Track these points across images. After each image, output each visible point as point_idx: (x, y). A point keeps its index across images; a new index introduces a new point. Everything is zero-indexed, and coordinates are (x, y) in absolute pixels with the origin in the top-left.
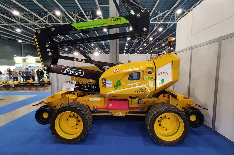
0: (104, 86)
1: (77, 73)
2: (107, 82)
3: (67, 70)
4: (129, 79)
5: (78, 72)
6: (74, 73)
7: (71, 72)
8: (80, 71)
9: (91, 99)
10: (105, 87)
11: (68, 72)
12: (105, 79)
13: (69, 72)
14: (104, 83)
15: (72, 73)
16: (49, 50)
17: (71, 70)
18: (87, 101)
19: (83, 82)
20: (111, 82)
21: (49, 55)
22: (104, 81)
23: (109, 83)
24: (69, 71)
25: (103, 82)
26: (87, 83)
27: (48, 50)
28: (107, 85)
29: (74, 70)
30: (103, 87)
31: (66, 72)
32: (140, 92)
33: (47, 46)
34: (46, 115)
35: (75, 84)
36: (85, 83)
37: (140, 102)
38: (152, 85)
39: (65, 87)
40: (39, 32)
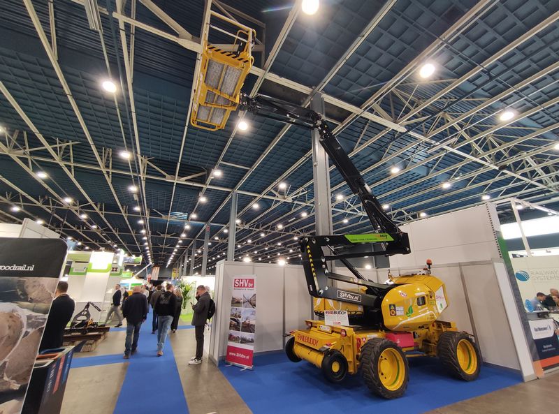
0: (393, 314)
1: (354, 298)
2: (397, 308)
4: (419, 305)
6: (351, 299)
7: (347, 297)
8: (357, 296)
9: (368, 336)
10: (395, 315)
11: (344, 297)
12: (394, 306)
14: (394, 310)
15: (349, 298)
16: (324, 266)
17: (348, 294)
19: (351, 312)
20: (402, 308)
21: (325, 273)
22: (392, 307)
23: (400, 311)
24: (345, 295)
26: (356, 313)
28: (398, 313)
29: (351, 295)
30: (391, 315)
31: (342, 297)
32: (432, 318)
33: (323, 260)
34: (336, 367)
35: (346, 315)
36: (353, 313)
37: (416, 336)
38: (436, 311)
39: (330, 321)
40: (314, 242)
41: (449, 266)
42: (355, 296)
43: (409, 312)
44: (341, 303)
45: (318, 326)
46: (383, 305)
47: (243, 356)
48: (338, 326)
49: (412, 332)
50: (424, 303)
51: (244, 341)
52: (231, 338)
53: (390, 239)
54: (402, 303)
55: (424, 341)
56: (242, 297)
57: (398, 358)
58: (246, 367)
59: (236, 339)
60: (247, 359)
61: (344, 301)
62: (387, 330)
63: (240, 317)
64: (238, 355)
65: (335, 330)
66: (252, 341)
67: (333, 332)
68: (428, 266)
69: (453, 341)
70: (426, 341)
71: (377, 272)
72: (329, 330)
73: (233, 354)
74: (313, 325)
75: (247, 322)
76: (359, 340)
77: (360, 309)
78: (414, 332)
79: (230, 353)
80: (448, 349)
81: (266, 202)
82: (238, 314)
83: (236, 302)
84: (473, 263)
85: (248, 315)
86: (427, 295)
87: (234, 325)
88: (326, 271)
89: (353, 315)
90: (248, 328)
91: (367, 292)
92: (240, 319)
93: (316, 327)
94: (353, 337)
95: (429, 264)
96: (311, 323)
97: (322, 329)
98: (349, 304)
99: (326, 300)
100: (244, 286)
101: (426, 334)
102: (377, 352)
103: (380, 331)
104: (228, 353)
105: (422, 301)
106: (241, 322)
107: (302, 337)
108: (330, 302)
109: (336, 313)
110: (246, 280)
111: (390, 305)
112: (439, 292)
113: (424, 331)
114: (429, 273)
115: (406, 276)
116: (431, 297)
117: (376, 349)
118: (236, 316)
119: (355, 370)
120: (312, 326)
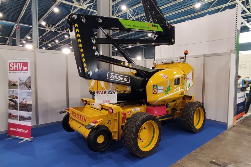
0: (155, 93)
1: (123, 79)
2: (159, 88)
3: (113, 76)
4: (175, 84)
5: (125, 79)
6: (121, 80)
7: (117, 79)
8: (126, 78)
9: (133, 110)
10: (157, 93)
11: (114, 79)
12: (156, 85)
13: (116, 79)
14: (156, 89)
15: (119, 79)
16: (95, 47)
17: (118, 76)
18: (129, 113)
19: (120, 91)
20: (162, 88)
21: (96, 55)
23: (160, 89)
24: (115, 77)
25: (154, 88)
26: (124, 92)
27: (93, 47)
28: (159, 91)
29: (121, 77)
30: (153, 93)
31: (112, 79)
32: (182, 94)
33: (94, 42)
34: (101, 140)
35: (116, 94)
36: (122, 92)
37: (168, 106)
38: (185, 89)
39: (99, 100)
40: (84, 21)
41: (197, 57)
42: (124, 78)
43: (168, 90)
44: (111, 84)
45: (91, 103)
46: (148, 85)
47: (22, 131)
48: (107, 104)
49: (166, 104)
50: (179, 83)
51: (22, 118)
52: (10, 116)
53: (160, 29)
54: (162, 84)
55: (172, 109)
56: (18, 80)
57: (155, 127)
58: (26, 139)
59: (15, 117)
60: (26, 133)
61: (114, 83)
62: (148, 104)
63: (17, 98)
64: (18, 130)
65: (104, 107)
66: (29, 119)
67: (102, 109)
68: (184, 55)
69: (193, 109)
70: (174, 109)
71: (145, 61)
72: (99, 107)
73: (13, 129)
74: (88, 103)
75: (24, 102)
76: (125, 114)
77: (128, 89)
78: (167, 104)
79: (11, 129)
80: (189, 115)
81: (65, 7)
82: (15, 95)
83: (12, 85)
84: (214, 55)
85: (25, 96)
86: (182, 77)
87: (13, 106)
88: (97, 53)
89: (122, 94)
90: (25, 107)
91: (136, 75)
92: (17, 100)
93: (89, 104)
94: (119, 113)
95: (186, 54)
96: (86, 101)
97: (93, 106)
98: (119, 85)
99: (99, 81)
100: (19, 70)
101: (175, 104)
102: (139, 125)
103: (143, 105)
104: (9, 129)
105: (178, 82)
106: (18, 102)
107: (75, 114)
108: (102, 83)
109: (106, 92)
110: (20, 63)
111: (154, 86)
112: (189, 76)
113: (174, 103)
114: (185, 60)
115: (168, 63)
116: (184, 79)
117: (138, 123)
118: (13, 97)
119: (119, 137)
120: (86, 103)
